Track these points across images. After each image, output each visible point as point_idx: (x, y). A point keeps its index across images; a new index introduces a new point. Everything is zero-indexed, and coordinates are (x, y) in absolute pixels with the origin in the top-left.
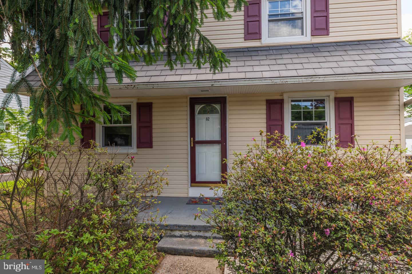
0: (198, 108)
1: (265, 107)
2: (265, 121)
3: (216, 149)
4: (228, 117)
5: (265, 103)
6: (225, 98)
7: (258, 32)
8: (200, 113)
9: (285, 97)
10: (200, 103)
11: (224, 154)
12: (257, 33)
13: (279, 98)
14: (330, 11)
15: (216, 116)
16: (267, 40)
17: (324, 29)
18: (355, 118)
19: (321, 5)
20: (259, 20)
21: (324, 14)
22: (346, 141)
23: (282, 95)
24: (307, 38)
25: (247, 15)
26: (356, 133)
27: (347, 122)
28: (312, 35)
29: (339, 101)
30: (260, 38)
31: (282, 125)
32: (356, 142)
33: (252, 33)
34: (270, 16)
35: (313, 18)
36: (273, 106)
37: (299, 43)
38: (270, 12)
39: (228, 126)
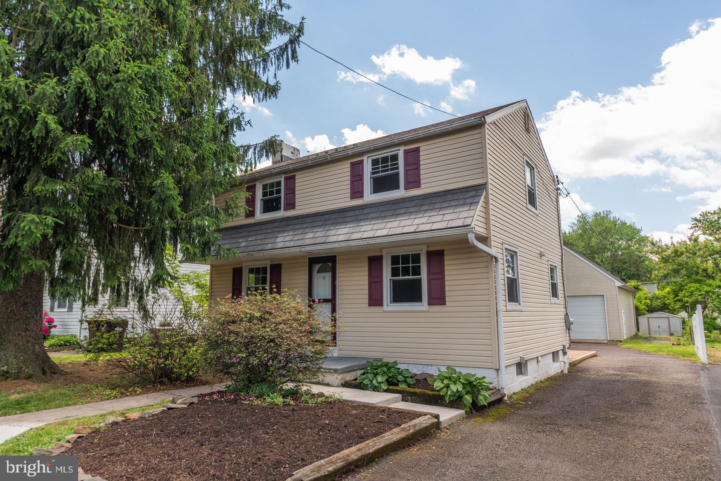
0: (317, 267)
1: (367, 264)
2: (367, 278)
3: (329, 306)
4: (337, 275)
5: (367, 260)
6: (335, 256)
7: (361, 190)
8: (318, 272)
9: (384, 253)
10: (318, 263)
11: (334, 310)
12: (360, 192)
13: (378, 254)
14: (421, 163)
15: (328, 275)
16: (369, 197)
17: (415, 182)
18: (446, 273)
19: (413, 158)
20: (362, 180)
21: (415, 167)
22: (438, 298)
23: (381, 251)
24: (401, 193)
25: (353, 175)
26: (447, 288)
27: (438, 276)
28: (406, 189)
29: (430, 254)
30: (362, 196)
31: (381, 282)
32: (447, 299)
33: (357, 192)
34: (373, 173)
35: (406, 171)
36: (375, 262)
37: (395, 198)
38: (373, 169)
39: (337, 284)
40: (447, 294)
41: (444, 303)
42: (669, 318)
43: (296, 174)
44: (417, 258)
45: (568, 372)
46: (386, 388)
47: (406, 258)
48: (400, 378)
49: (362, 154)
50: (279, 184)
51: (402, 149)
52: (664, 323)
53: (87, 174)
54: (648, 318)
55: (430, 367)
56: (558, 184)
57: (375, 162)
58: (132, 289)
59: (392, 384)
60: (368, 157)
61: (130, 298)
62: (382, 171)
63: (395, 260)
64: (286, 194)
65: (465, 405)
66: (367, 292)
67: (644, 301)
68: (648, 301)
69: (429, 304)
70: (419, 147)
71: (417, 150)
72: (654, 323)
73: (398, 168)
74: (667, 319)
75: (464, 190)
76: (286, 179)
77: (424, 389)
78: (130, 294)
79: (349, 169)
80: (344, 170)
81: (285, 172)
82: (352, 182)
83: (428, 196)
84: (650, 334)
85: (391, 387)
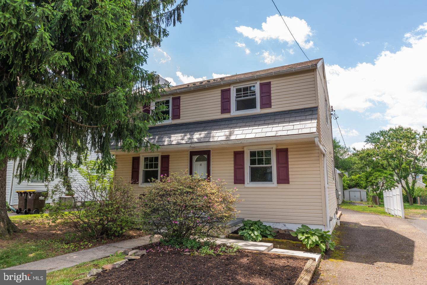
0: (195, 158)
1: (233, 156)
2: (233, 165)
4: (211, 163)
5: (233, 154)
6: (210, 151)
7: (229, 108)
8: (196, 161)
9: (245, 150)
10: (196, 155)
12: (228, 109)
13: (241, 150)
14: (272, 92)
15: (205, 163)
16: (234, 113)
17: (268, 104)
18: (290, 163)
19: (266, 88)
20: (229, 101)
21: (268, 94)
22: (284, 179)
23: (243, 148)
24: (258, 110)
25: (223, 98)
26: (290, 173)
27: (284, 165)
28: (261, 108)
29: (278, 151)
30: (230, 112)
31: (243, 168)
32: (290, 180)
33: (225, 109)
34: (237, 97)
35: (261, 97)
36: (238, 156)
37: (253, 114)
38: (237, 95)
39: (211, 169)
40: (290, 177)
41: (288, 183)
42: (360, 191)
43: (181, 96)
44: (268, 153)
45: (340, 225)
46: (261, 239)
47: (260, 153)
48: (268, 233)
49: (230, 84)
50: (168, 102)
51: (258, 83)
52: (358, 194)
53: (66, 83)
54: (349, 191)
55: (278, 224)
56: (332, 111)
57: (238, 91)
58: (56, 170)
59: (264, 237)
60: (234, 87)
61: (55, 176)
62: (244, 96)
63: (253, 154)
64: (173, 109)
65: (320, 250)
66: (233, 175)
67: (346, 182)
68: (348, 182)
69: (278, 183)
70: (270, 82)
71: (269, 84)
72: (352, 194)
73: (255, 95)
74: (359, 192)
75: (303, 110)
76: (173, 99)
77: (288, 239)
78: (55, 174)
79: (220, 94)
80: (217, 94)
81: (172, 94)
82: (222, 103)
83: (278, 113)
84: (350, 200)
85: (264, 239)
